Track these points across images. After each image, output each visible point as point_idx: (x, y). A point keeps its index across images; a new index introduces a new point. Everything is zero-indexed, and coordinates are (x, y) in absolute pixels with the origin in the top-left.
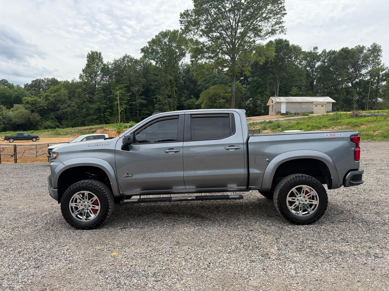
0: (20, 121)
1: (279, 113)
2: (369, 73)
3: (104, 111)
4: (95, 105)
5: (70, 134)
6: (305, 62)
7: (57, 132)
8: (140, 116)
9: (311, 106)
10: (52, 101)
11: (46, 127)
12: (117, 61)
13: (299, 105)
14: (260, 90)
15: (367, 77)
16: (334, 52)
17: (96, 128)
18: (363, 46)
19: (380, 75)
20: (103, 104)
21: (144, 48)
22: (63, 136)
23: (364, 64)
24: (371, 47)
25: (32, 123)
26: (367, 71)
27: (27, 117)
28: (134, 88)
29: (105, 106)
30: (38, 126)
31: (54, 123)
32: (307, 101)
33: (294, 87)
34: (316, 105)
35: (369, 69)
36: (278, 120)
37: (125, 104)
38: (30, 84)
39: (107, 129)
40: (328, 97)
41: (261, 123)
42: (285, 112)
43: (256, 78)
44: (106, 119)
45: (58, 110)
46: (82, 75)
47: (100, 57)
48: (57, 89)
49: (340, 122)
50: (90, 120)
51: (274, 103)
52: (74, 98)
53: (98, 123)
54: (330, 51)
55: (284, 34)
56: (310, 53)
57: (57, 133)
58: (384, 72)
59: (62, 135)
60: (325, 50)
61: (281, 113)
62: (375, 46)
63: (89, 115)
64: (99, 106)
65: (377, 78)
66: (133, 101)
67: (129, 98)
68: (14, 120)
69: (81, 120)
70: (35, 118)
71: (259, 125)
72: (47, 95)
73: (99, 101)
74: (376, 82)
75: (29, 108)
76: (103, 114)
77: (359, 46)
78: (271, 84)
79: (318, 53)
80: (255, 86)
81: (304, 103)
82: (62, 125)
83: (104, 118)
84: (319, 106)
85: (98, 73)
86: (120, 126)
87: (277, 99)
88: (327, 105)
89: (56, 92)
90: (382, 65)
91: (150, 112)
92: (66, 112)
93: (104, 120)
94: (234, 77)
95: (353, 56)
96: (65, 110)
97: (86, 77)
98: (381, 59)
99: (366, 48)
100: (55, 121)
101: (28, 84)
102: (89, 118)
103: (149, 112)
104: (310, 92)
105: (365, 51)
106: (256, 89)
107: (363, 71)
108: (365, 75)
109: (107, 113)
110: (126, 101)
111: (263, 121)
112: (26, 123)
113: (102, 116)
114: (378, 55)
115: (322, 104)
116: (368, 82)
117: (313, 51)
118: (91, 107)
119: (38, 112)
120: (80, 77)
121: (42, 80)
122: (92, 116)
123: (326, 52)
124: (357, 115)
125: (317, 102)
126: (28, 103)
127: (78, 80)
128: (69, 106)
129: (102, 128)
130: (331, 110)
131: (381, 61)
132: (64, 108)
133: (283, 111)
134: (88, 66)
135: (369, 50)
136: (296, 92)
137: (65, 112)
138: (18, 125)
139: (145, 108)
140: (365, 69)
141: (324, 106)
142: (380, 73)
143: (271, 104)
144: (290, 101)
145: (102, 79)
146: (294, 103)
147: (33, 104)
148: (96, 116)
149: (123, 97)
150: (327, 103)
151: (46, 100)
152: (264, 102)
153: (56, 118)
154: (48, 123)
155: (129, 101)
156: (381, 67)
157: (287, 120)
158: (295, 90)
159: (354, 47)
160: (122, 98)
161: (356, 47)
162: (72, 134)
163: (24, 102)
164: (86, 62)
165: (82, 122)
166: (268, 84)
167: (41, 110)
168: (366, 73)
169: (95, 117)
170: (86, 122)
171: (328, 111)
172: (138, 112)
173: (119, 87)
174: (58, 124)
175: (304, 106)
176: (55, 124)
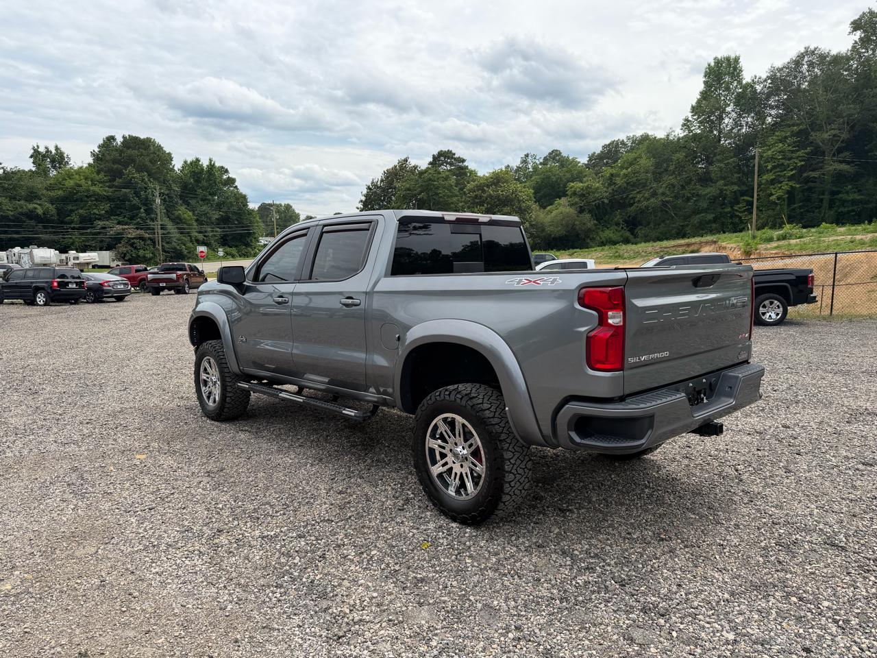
0: (558, 231)
3: (733, 200)
4: (712, 188)
5: (642, 256)
7: (617, 252)
8: (831, 208)
10: (620, 186)
11: (603, 242)
12: (780, 70)
17: (702, 243)
20: (733, 183)
21: (860, 19)
22: (627, 261)
25: (578, 235)
27: (570, 222)
28: (818, 134)
29: (736, 188)
30: (588, 241)
31: (621, 233)
37: (791, 178)
38: (599, 152)
39: (724, 244)
44: (737, 220)
45: (632, 205)
46: (690, 119)
47: (735, 68)
48: (635, 159)
50: (698, 225)
52: (667, 177)
53: (716, 229)
57: (617, 254)
59: (625, 258)
63: (697, 212)
64: (721, 191)
66: (813, 170)
67: (803, 163)
68: (549, 230)
69: (677, 223)
70: (584, 224)
72: (612, 175)
73: (724, 178)
75: (576, 203)
76: (729, 209)
82: (636, 236)
83: (731, 217)
85: (729, 109)
86: (754, 237)
89: (631, 164)
91: (862, 197)
92: (647, 207)
93: (732, 223)
96: (645, 203)
97: (700, 122)
100: (623, 228)
101: (595, 153)
102: (696, 220)
103: (859, 198)
109: (741, 205)
110: (792, 170)
112: (567, 234)
113: (727, 213)
118: (704, 193)
119: (590, 212)
120: (684, 125)
121: (623, 143)
122: (702, 215)
126: (574, 194)
127: (679, 133)
128: (654, 194)
129: (715, 242)
132: (643, 200)
134: (705, 95)
137: (643, 208)
138: (555, 239)
139: (850, 187)
145: (737, 124)
147: (583, 195)
148: (712, 213)
149: (786, 162)
151: (610, 185)
153: (625, 221)
154: (608, 233)
155: (801, 170)
160: (783, 164)
162: (646, 256)
163: (569, 193)
164: (701, 87)
165: (679, 229)
167: (598, 207)
169: (710, 217)
170: (688, 229)
172: (826, 197)
173: (778, 136)
174: (628, 234)
176: (622, 236)
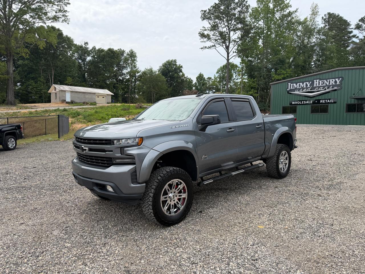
1: (64, 101)
2: (129, 73)
6: (77, 55)
9: (94, 96)
13: (83, 95)
14: (32, 76)
15: (127, 76)
16: (103, 51)
18: (123, 50)
19: (136, 76)
23: (125, 65)
24: (130, 52)
26: (127, 71)
32: (90, 92)
33: (69, 78)
34: (98, 96)
35: (129, 70)
36: (72, 108)
40: (107, 90)
41: (55, 110)
42: (70, 101)
43: (27, 62)
49: (132, 112)
51: (57, 90)
54: (100, 49)
55: (67, 23)
56: (81, 47)
58: (139, 74)
60: (94, 47)
61: (66, 101)
62: (132, 52)
65: (134, 78)
71: (54, 113)
74: (134, 82)
77: (121, 49)
78: (44, 71)
79: (89, 48)
80: (26, 70)
81: (87, 94)
84: (101, 98)
87: (60, 87)
88: (107, 97)
90: (137, 68)
94: (10, 57)
95: (118, 57)
98: (137, 63)
99: (126, 52)
104: (83, 83)
105: (125, 55)
106: (28, 74)
107: (125, 71)
108: (126, 74)
111: (57, 108)
114: (135, 60)
115: (103, 96)
116: (128, 80)
117: (84, 46)
123: (95, 49)
124: (141, 107)
125: (99, 93)
130: (111, 102)
131: (136, 65)
133: (68, 99)
135: (128, 54)
136: (71, 82)
140: (126, 70)
141: (105, 97)
142: (137, 75)
143: (54, 91)
144: (74, 91)
146: (77, 93)
150: (107, 95)
152: (39, 88)
156: (137, 69)
157: (80, 108)
158: (69, 79)
159: (117, 49)
161: (119, 49)
166: (41, 70)
168: (126, 73)
171: (108, 102)
175: (87, 96)
